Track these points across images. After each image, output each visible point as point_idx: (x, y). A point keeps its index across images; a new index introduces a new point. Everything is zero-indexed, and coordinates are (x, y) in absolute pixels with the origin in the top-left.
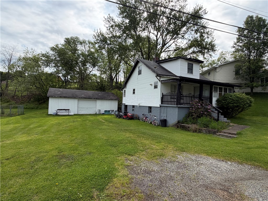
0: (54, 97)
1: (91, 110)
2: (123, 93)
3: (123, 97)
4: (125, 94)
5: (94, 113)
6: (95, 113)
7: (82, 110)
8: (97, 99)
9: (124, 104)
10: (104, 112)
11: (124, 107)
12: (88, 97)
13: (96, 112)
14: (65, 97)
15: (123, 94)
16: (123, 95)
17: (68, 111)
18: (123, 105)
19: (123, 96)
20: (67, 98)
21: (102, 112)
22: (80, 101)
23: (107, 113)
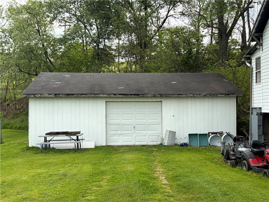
0: (40, 98)
1: (145, 132)
2: (254, 69)
3: (254, 84)
4: (258, 73)
5: (155, 143)
6: (159, 143)
7: (119, 132)
8: (161, 96)
9: (259, 112)
10: (187, 141)
11: (258, 121)
12: (134, 93)
13: (163, 140)
14: (69, 96)
15: (254, 72)
16: (254, 78)
17: (75, 137)
18: (255, 113)
19: (254, 81)
20: (75, 97)
21: (183, 138)
22: (111, 105)
23: (196, 143)
